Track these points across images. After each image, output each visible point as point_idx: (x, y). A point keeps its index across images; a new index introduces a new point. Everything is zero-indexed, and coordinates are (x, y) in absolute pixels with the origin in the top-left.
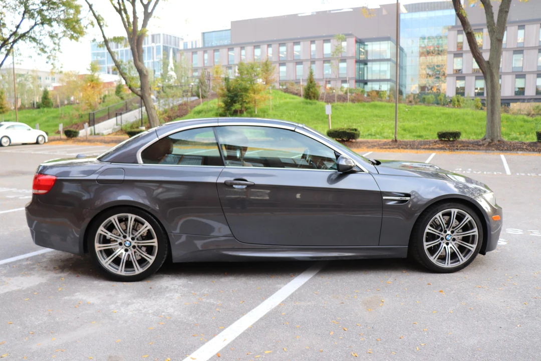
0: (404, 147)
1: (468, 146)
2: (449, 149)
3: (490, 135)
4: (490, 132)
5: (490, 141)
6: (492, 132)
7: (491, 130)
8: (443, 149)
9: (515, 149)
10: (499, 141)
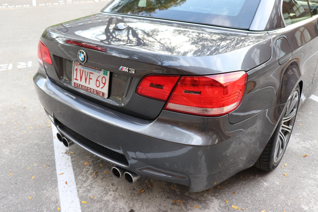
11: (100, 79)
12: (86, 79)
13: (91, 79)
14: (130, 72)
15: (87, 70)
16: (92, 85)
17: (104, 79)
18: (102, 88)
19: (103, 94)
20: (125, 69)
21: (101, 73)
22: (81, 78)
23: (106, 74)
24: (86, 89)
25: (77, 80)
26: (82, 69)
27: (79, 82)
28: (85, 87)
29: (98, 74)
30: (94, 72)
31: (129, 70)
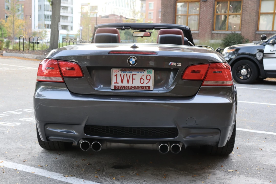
11: (144, 77)
12: (128, 81)
13: (134, 79)
14: (177, 65)
15: (128, 74)
16: (137, 83)
17: (148, 77)
18: (146, 84)
19: (149, 87)
20: (174, 64)
21: (145, 73)
22: (122, 81)
23: (150, 73)
25: (118, 83)
26: (122, 74)
27: (120, 84)
28: (128, 86)
29: (142, 74)
30: (137, 74)
31: (177, 64)
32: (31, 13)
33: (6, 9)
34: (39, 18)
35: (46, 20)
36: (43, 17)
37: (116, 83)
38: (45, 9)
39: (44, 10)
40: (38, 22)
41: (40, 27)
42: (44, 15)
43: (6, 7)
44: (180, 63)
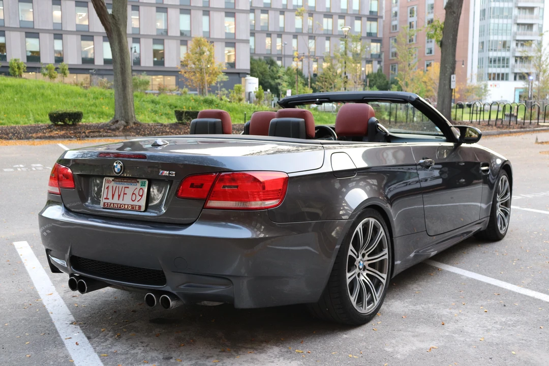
0: (5, 136)
1: (100, 132)
2: (76, 137)
3: (123, 115)
4: (123, 111)
5: (125, 124)
6: (125, 112)
7: (125, 109)
8: (67, 137)
9: (159, 133)
10: (135, 123)
11: (136, 192)
12: (119, 196)
13: (126, 194)
14: (170, 175)
15: (121, 186)
16: (127, 201)
17: (141, 191)
18: (138, 201)
19: (140, 207)
20: (166, 173)
21: (139, 186)
22: (113, 196)
23: (144, 185)
24: (119, 206)
25: (108, 199)
26: (115, 186)
27: (110, 201)
28: (118, 204)
29: (135, 187)
30: (130, 186)
31: (169, 173)
32: (466, 57)
33: (427, 54)
34: (478, 64)
35: (491, 67)
36: (486, 62)
37: (107, 198)
38: (490, 48)
39: (489, 50)
40: (478, 70)
41: (480, 78)
42: (489, 57)
43: (427, 51)
44: (174, 173)
